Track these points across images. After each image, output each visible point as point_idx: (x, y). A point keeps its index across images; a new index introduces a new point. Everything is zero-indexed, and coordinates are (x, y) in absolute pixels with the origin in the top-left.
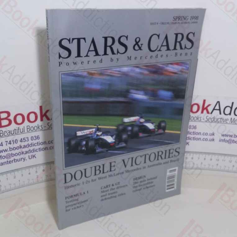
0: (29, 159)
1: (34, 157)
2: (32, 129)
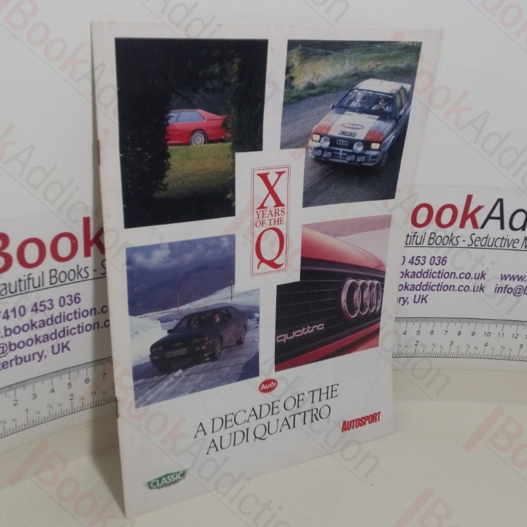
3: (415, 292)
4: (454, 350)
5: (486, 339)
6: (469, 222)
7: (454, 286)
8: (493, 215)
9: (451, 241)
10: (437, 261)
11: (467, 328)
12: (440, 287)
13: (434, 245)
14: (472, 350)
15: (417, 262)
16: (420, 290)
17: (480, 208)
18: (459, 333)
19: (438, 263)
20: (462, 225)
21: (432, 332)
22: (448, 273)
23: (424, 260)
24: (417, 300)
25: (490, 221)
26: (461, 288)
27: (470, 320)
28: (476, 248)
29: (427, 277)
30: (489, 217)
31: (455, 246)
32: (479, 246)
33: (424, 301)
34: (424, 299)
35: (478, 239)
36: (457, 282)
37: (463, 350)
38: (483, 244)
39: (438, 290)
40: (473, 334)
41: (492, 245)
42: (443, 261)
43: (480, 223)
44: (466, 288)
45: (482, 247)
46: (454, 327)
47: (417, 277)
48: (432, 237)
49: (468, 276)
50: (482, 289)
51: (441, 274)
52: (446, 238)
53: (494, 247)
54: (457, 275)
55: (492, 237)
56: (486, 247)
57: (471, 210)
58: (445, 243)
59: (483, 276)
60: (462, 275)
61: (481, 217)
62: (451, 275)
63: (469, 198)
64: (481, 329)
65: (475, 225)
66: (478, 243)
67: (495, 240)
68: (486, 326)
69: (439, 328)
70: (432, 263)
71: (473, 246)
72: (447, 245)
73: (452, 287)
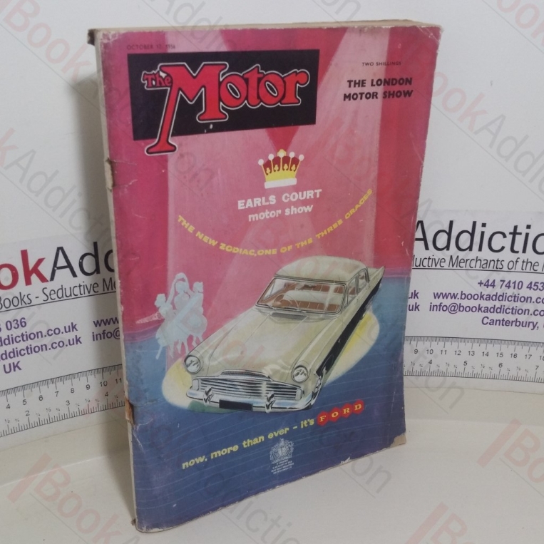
0: (6, 372)
1: (17, 369)
2: (7, 303)
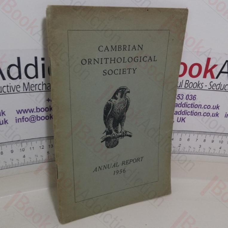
3: (178, 116)
4: (202, 150)
5: (220, 145)
6: (209, 75)
7: (201, 113)
8: (223, 71)
9: (198, 86)
10: (190, 98)
11: (209, 138)
12: (192, 113)
13: (188, 88)
14: (212, 151)
15: (178, 98)
16: (180, 114)
17: (215, 66)
18: (205, 140)
19: (191, 98)
20: (205, 76)
21: (188, 140)
22: (197, 105)
23: (182, 97)
24: (179, 121)
25: (221, 74)
26: (205, 114)
27: (211, 133)
28: (213, 90)
29: (184, 107)
30: (221, 72)
31: (201, 89)
32: (215, 90)
33: (183, 121)
34: (183, 120)
35: (215, 85)
36: (202, 111)
37: (207, 151)
38: (217, 88)
39: (191, 115)
40: (213, 141)
41: (223, 89)
42: (194, 98)
43: (215, 76)
44: (208, 114)
45: (217, 90)
46: (201, 137)
47: (179, 107)
48: (187, 83)
49: (209, 107)
50: (217, 115)
51: (193, 106)
52: (195, 84)
53: (224, 90)
54: (203, 106)
55: (223, 84)
56: (220, 90)
57: (210, 67)
58: (194, 87)
59: (218, 107)
60: (205, 107)
61: (216, 72)
62: (199, 106)
63: (209, 60)
64: (217, 139)
65: (212, 77)
66: (214, 87)
67: (225, 86)
68: (220, 137)
69: (193, 137)
70: (187, 98)
71: (212, 89)
72: (196, 88)
73: (200, 114)
